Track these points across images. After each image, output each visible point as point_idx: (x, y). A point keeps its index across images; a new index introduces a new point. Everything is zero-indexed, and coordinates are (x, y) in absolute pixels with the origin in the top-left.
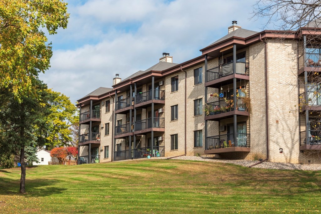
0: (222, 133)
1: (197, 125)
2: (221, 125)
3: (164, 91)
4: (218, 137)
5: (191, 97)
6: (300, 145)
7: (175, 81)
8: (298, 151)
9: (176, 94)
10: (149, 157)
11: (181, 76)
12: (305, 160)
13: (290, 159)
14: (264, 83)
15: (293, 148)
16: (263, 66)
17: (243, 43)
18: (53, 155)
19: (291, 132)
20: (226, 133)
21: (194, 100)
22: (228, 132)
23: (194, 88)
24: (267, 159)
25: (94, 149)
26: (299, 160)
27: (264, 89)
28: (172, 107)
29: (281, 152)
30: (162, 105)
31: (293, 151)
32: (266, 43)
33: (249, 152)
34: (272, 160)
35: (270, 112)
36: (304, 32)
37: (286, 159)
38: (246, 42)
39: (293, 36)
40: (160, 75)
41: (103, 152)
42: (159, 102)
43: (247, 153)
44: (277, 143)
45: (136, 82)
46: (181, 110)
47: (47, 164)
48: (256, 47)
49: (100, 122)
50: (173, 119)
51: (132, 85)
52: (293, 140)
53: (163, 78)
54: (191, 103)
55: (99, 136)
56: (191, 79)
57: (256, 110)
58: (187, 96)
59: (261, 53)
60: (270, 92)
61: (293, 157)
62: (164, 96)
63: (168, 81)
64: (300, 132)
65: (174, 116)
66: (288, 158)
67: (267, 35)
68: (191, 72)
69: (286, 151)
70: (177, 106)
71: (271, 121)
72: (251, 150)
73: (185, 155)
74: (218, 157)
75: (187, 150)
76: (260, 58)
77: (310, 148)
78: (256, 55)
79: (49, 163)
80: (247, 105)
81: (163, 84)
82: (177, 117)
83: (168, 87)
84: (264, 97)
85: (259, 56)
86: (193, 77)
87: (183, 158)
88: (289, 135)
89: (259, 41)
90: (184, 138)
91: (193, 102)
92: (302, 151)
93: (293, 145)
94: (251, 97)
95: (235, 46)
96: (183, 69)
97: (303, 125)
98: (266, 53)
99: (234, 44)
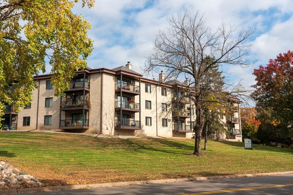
0: (67, 119)
1: (48, 112)
2: (67, 114)
5: (43, 95)
6: (115, 126)
10: (8, 130)
12: (116, 133)
14: (100, 94)
15: (112, 128)
16: (100, 85)
17: (88, 72)
20: (71, 118)
21: (46, 98)
22: (72, 118)
23: (46, 91)
24: (101, 132)
26: (114, 134)
27: (100, 97)
29: (107, 129)
32: (102, 74)
33: (88, 129)
35: (103, 109)
36: (122, 73)
37: (110, 133)
38: (90, 72)
39: (115, 73)
43: (86, 129)
44: (106, 125)
48: (95, 75)
50: (26, 108)
52: (112, 124)
57: (94, 107)
58: (40, 95)
59: (98, 79)
60: (104, 99)
61: (112, 132)
64: (115, 120)
67: (104, 71)
68: (44, 82)
69: (109, 129)
71: (104, 113)
72: (90, 128)
73: (36, 129)
74: (64, 131)
75: (38, 126)
76: (98, 81)
77: (123, 128)
78: (95, 79)
80: (88, 104)
82: (30, 106)
84: (100, 101)
85: (97, 80)
86: (45, 85)
87: (36, 131)
88: (111, 121)
89: (99, 73)
90: (36, 119)
91: (44, 99)
92: (115, 129)
93: (112, 126)
94: (90, 100)
95: (85, 73)
96: (38, 79)
97: (116, 117)
98: (102, 79)
99: (85, 72)
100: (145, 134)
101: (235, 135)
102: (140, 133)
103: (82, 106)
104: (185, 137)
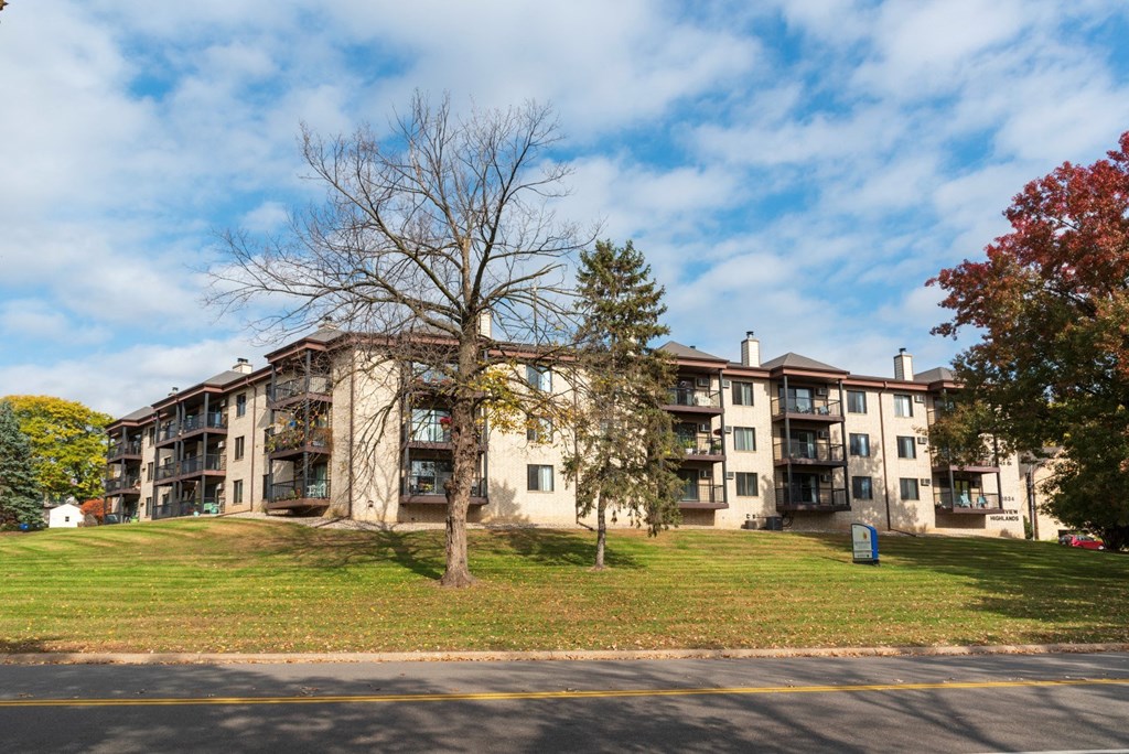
0: (298, 479)
2: (297, 467)
3: (226, 415)
4: (292, 484)
5: (260, 425)
7: (241, 400)
8: (397, 505)
9: (242, 419)
10: (196, 514)
11: (249, 394)
12: (407, 516)
13: (384, 516)
14: (349, 408)
15: (388, 500)
16: (350, 383)
17: (321, 348)
18: (86, 513)
19: (387, 479)
21: (265, 430)
23: (266, 412)
24: (349, 516)
25: (130, 502)
26: (398, 517)
28: (237, 439)
29: (371, 506)
30: (223, 437)
31: (389, 505)
32: (352, 351)
33: (327, 507)
34: (356, 518)
35: (354, 450)
37: (378, 515)
38: (326, 347)
40: (220, 391)
41: (145, 506)
42: (217, 431)
44: (364, 494)
45: (184, 401)
46: (248, 443)
47: (76, 526)
48: (341, 356)
49: (141, 461)
50: (237, 458)
51: (179, 404)
52: (389, 489)
53: (226, 396)
54: (261, 433)
55: (139, 483)
56: (262, 399)
57: (338, 446)
58: (257, 424)
59: (346, 365)
60: (357, 421)
61: (388, 512)
62: (226, 421)
63: (233, 400)
64: (401, 478)
65: (239, 454)
66: (381, 515)
67: (354, 340)
68: (262, 388)
69: (378, 504)
70: (242, 438)
71: (357, 462)
72: (331, 503)
73: (251, 511)
75: (254, 503)
76: (346, 371)
78: (341, 366)
79: (79, 525)
80: (328, 439)
81: (227, 405)
82: (242, 454)
83: (232, 410)
84: (349, 428)
85: (345, 369)
88: (384, 482)
90: (250, 486)
91: (263, 433)
92: (402, 505)
93: (389, 496)
94: (334, 427)
95: (309, 352)
96: (251, 383)
97: (405, 468)
98: (353, 365)
99: (307, 349)
100: (523, 517)
101: (984, 515)
102: (500, 513)
103: (302, 444)
104: (713, 524)
